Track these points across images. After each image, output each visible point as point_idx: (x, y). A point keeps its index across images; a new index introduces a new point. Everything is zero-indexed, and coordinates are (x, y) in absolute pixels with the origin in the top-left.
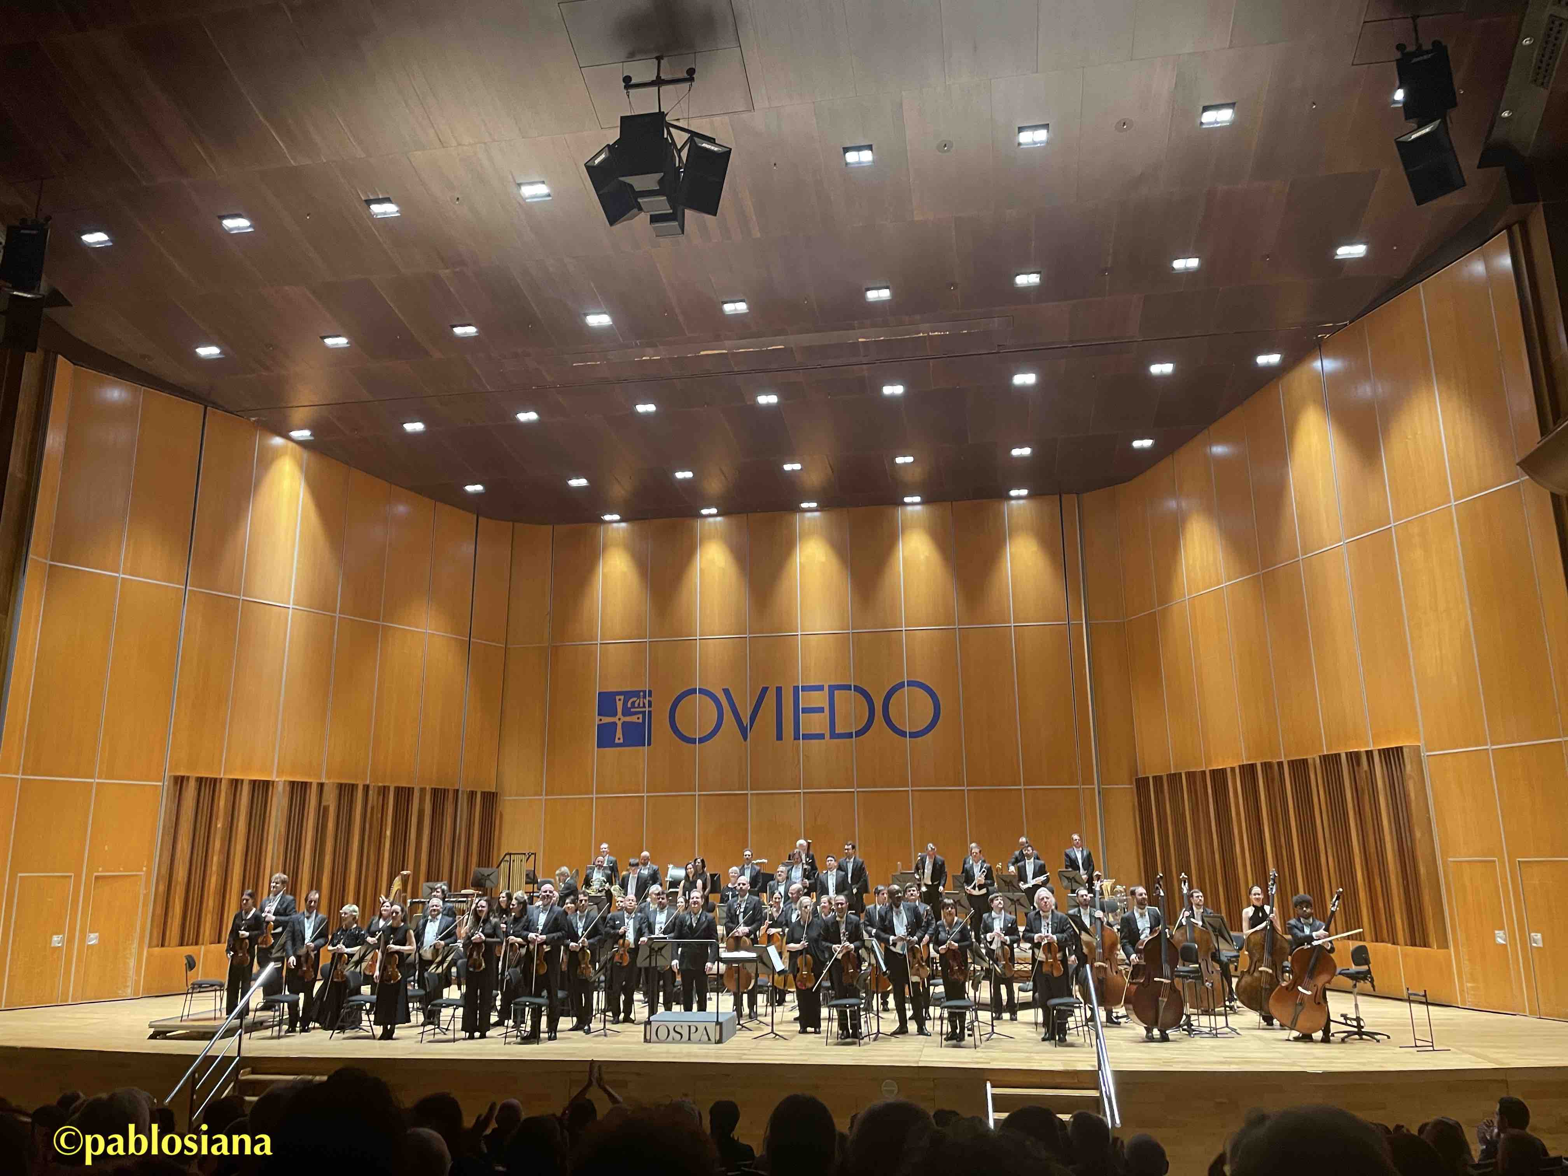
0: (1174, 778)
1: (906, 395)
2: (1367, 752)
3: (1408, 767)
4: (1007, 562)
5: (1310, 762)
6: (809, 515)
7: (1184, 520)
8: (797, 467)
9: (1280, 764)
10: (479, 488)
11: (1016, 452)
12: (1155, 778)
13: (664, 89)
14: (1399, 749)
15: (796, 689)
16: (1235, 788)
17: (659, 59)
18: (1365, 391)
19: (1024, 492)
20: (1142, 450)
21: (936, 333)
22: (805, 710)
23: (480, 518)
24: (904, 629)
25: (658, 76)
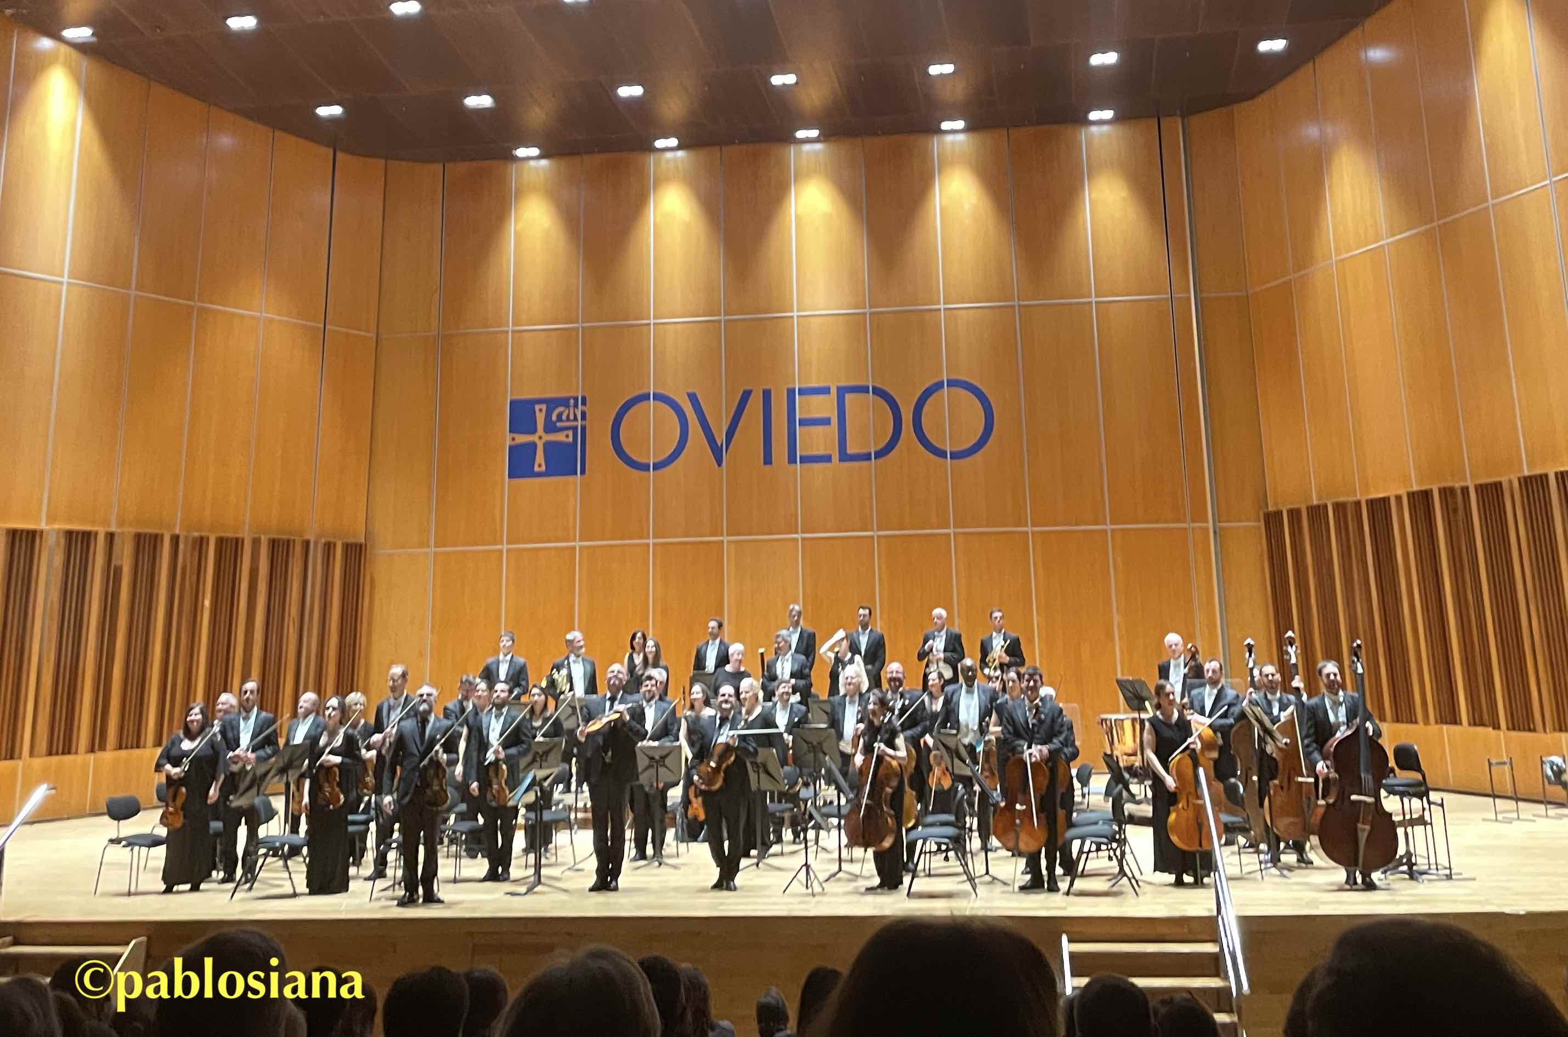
0: (1317, 511)
4: (1085, 210)
5: (1505, 485)
6: (807, 147)
7: (1329, 155)
8: (790, 79)
9: (1465, 490)
10: (336, 110)
11: (1096, 59)
12: (1290, 511)
15: (791, 392)
16: (1402, 524)
19: (1108, 114)
20: (1271, 56)
22: (803, 422)
23: (339, 154)
24: (942, 306)
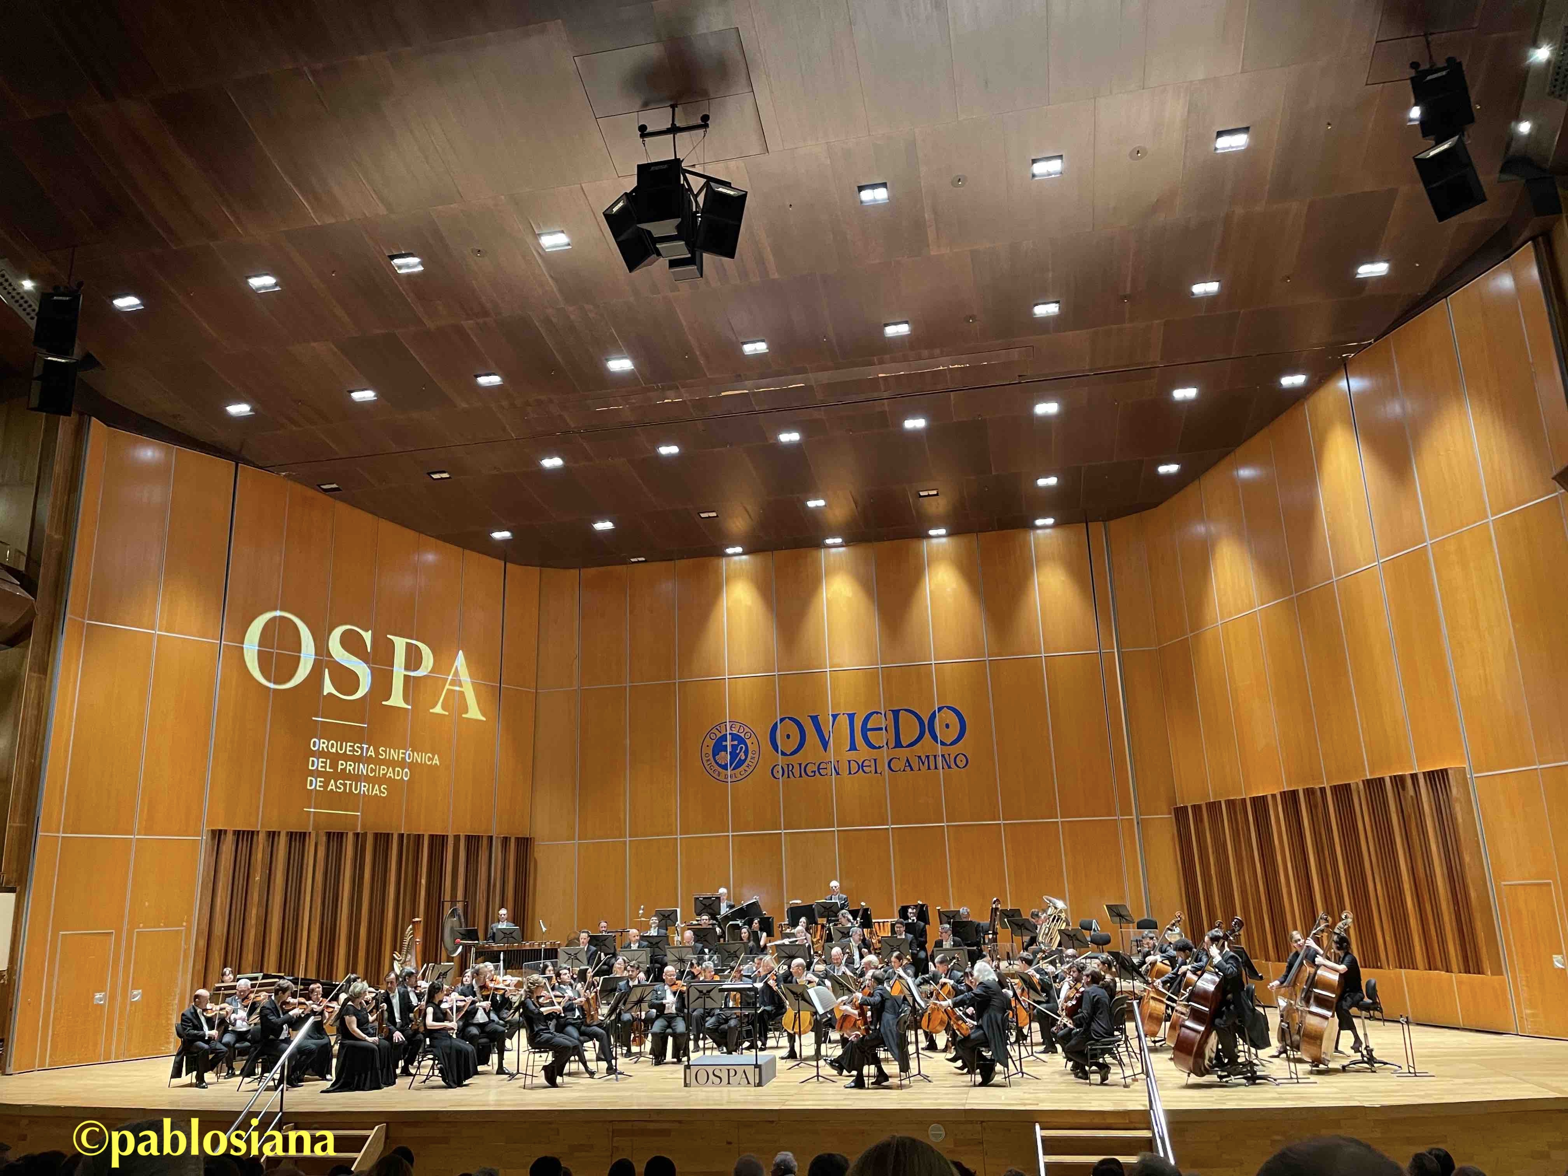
0: (1213, 807)
1: (928, 430)
2: (1412, 775)
3: (1454, 791)
4: (1035, 590)
5: (1353, 787)
6: (834, 550)
7: (1213, 546)
8: (821, 503)
9: (1323, 790)
10: (506, 534)
11: (1042, 482)
12: (1194, 807)
13: (678, 135)
14: (1444, 772)
16: (1277, 817)
17: (673, 107)
18: (1395, 409)
19: (1050, 521)
20: (1168, 477)
21: (956, 366)
23: (508, 565)
24: (933, 662)
25: (673, 124)
